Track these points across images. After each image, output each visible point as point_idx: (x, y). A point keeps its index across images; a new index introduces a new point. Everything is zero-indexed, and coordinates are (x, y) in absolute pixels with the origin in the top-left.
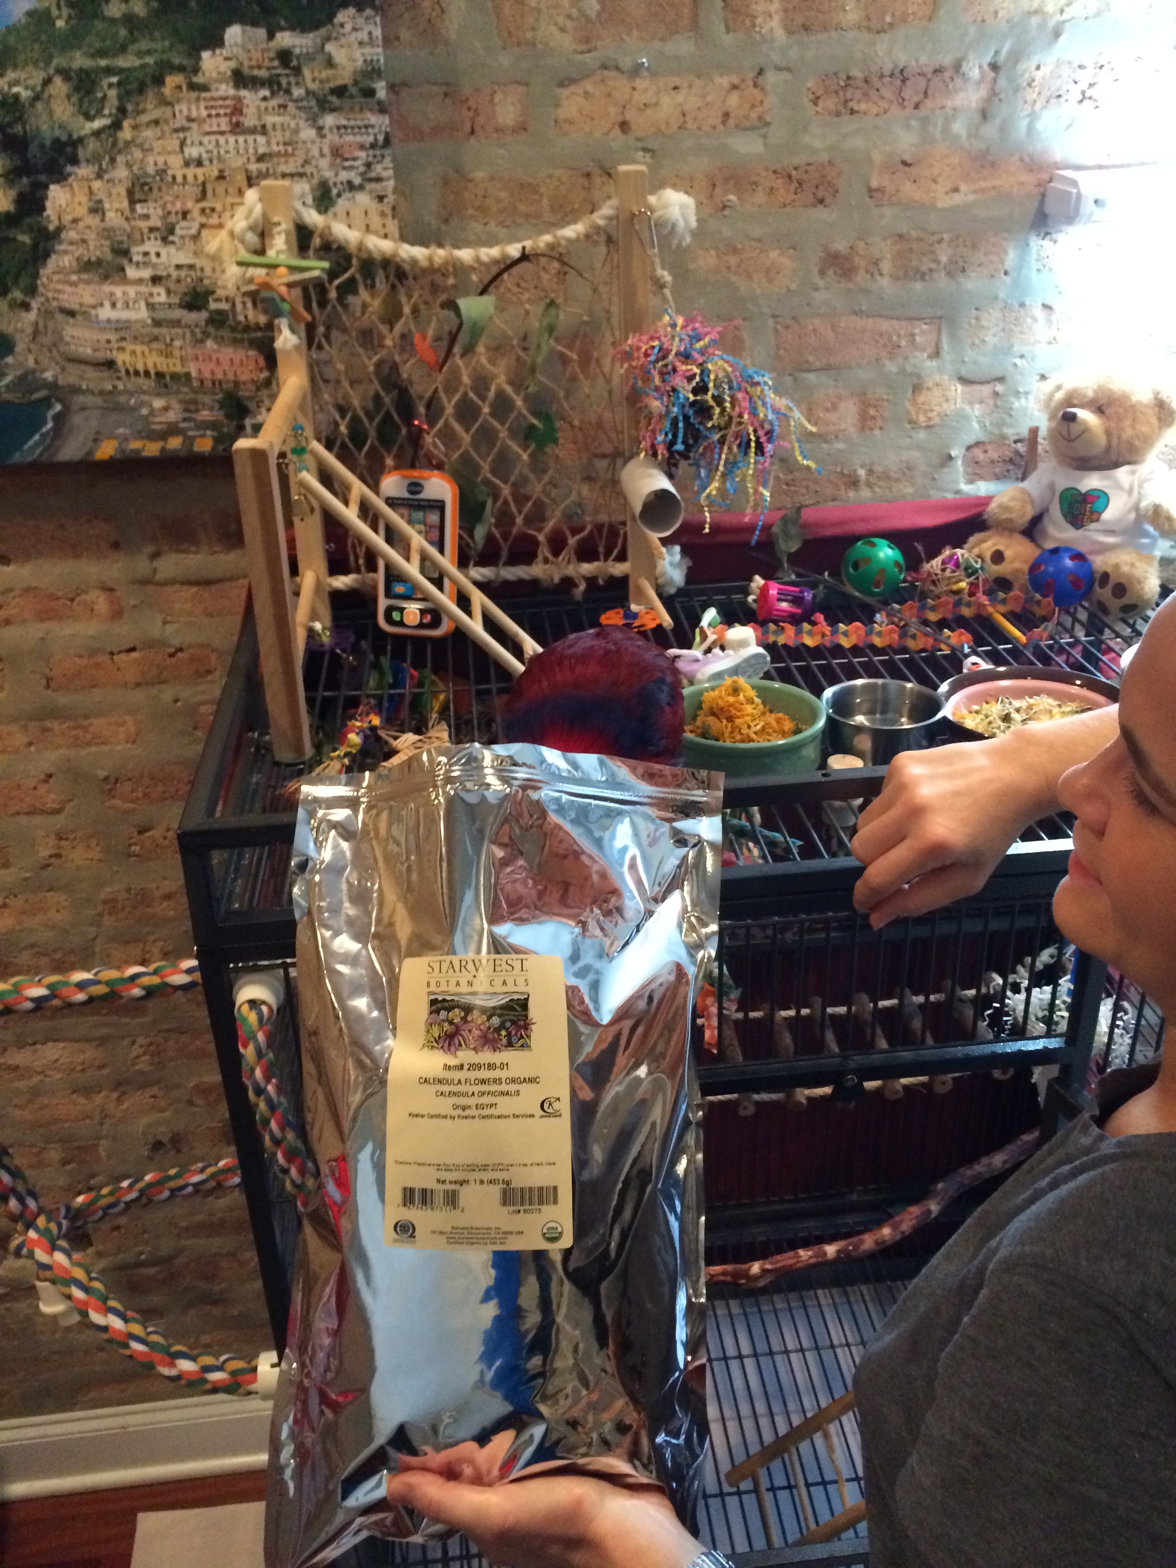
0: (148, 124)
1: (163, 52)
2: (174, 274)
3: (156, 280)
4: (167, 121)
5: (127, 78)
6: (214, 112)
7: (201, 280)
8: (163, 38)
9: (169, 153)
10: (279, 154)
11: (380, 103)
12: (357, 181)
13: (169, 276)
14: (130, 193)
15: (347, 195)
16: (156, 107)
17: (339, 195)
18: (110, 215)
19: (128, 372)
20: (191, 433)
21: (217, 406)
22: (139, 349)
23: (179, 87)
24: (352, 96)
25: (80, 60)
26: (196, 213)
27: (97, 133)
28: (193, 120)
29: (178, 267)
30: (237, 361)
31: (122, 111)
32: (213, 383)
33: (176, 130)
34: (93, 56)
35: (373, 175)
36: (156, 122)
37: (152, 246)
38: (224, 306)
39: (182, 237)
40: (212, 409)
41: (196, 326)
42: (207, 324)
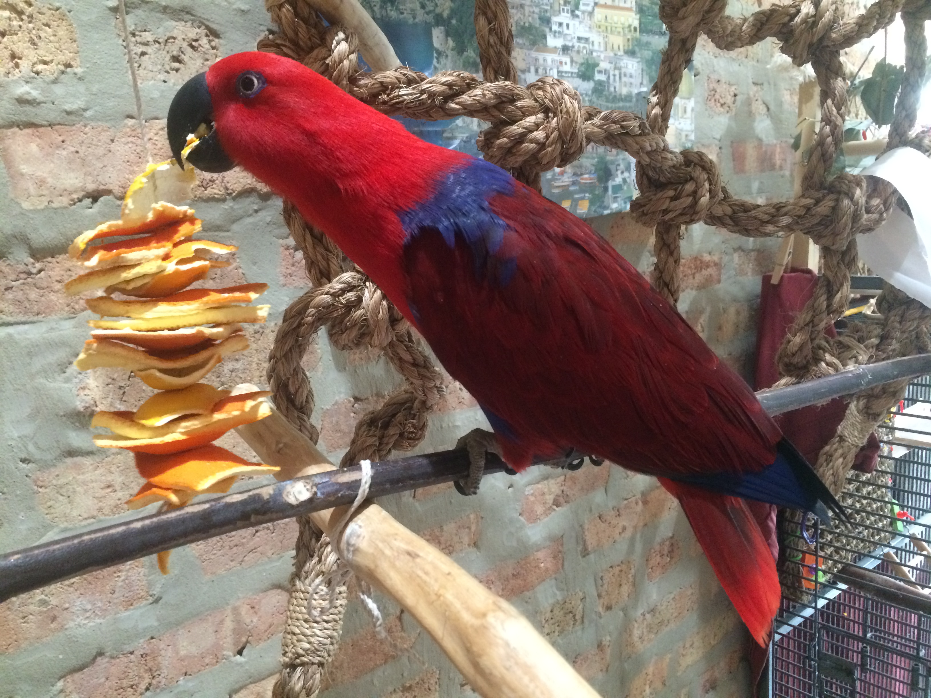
2: (577, 45)
3: (565, 49)
7: (592, 53)
13: (573, 47)
20: (576, 196)
21: (593, 168)
29: (579, 39)
37: (564, 17)
38: (603, 78)
39: (583, 12)
40: (590, 173)
41: (586, 95)
42: (593, 93)
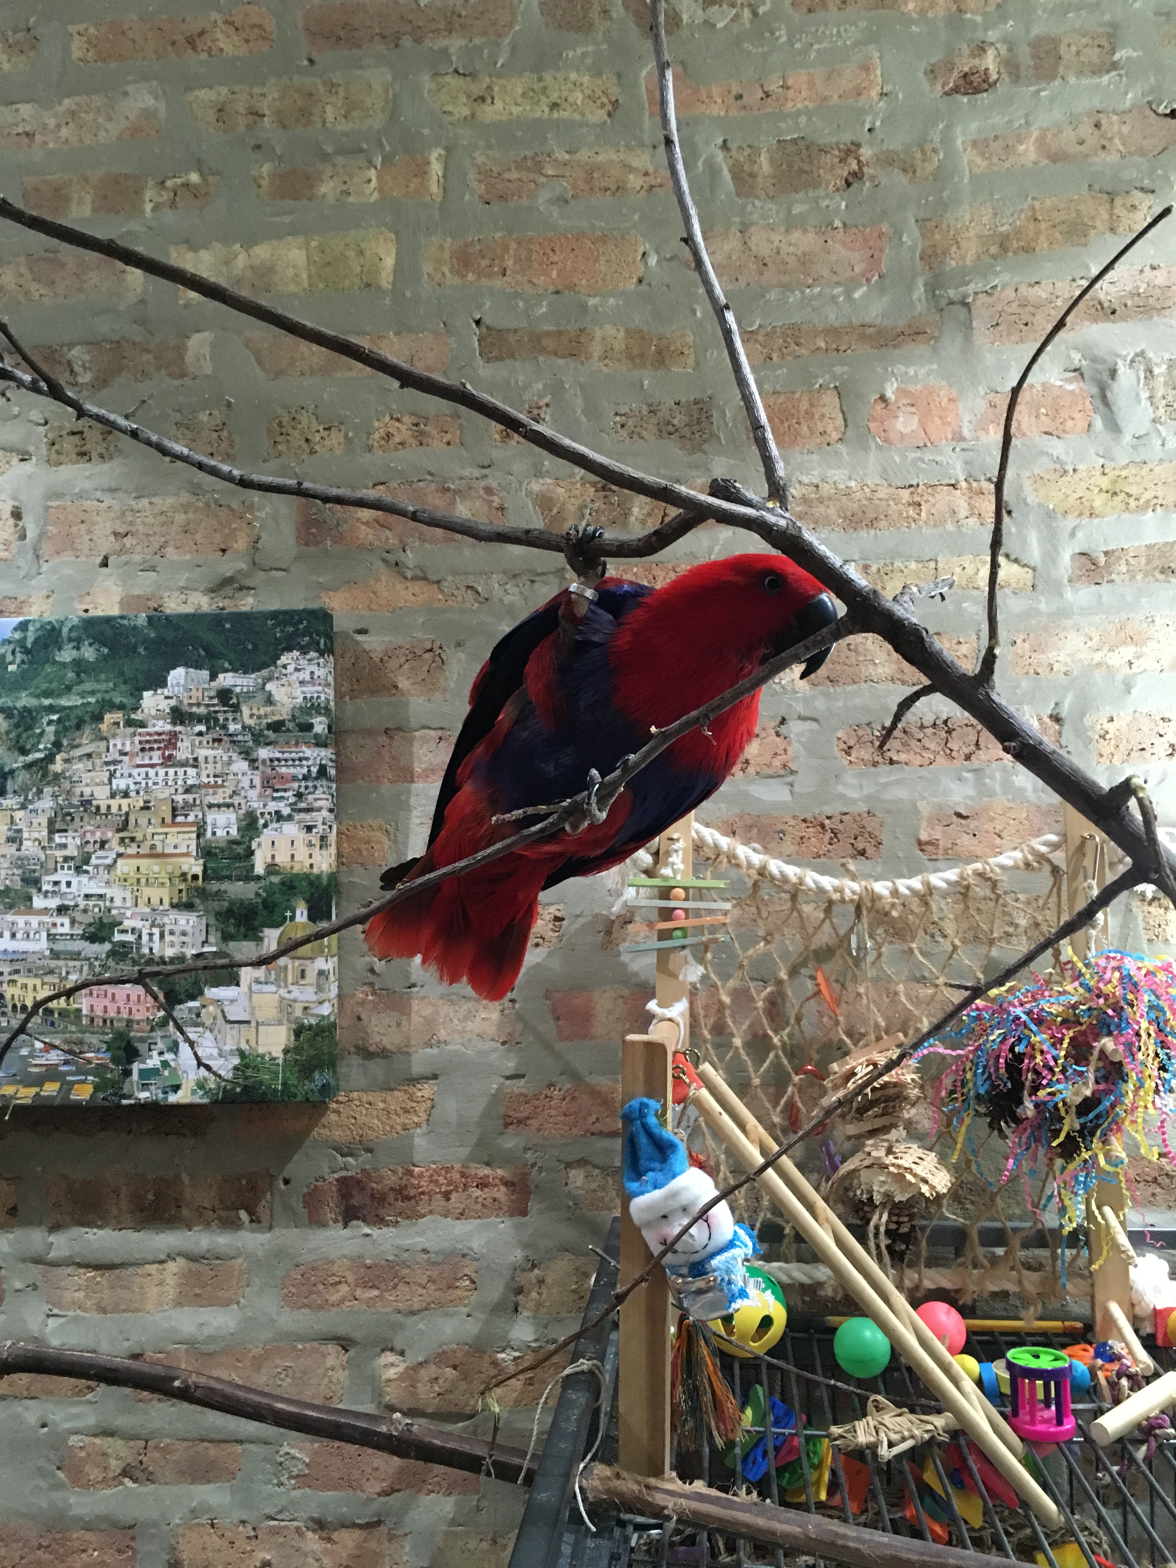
0: (80, 758)
1: (107, 692)
2: (82, 904)
3: (62, 910)
4: (99, 755)
5: (68, 716)
6: (147, 746)
7: (109, 910)
8: (107, 680)
9: (97, 784)
10: (208, 786)
11: (316, 736)
12: (286, 811)
13: (77, 906)
14: (51, 823)
15: (275, 825)
16: (92, 741)
17: (265, 826)
18: (27, 844)
19: (14, 1006)
20: (70, 1078)
21: (104, 1047)
22: (31, 982)
23: (118, 724)
24: (288, 730)
25: (24, 700)
26: (114, 843)
27: (28, 766)
28: (126, 754)
29: (87, 896)
30: (134, 998)
31: (57, 745)
32: (105, 1021)
33: (107, 763)
34: (37, 696)
35: (303, 805)
36: (89, 756)
37: (64, 875)
38: (130, 938)
39: (97, 867)
40: (98, 1051)
41: (96, 959)
42: (108, 957)
